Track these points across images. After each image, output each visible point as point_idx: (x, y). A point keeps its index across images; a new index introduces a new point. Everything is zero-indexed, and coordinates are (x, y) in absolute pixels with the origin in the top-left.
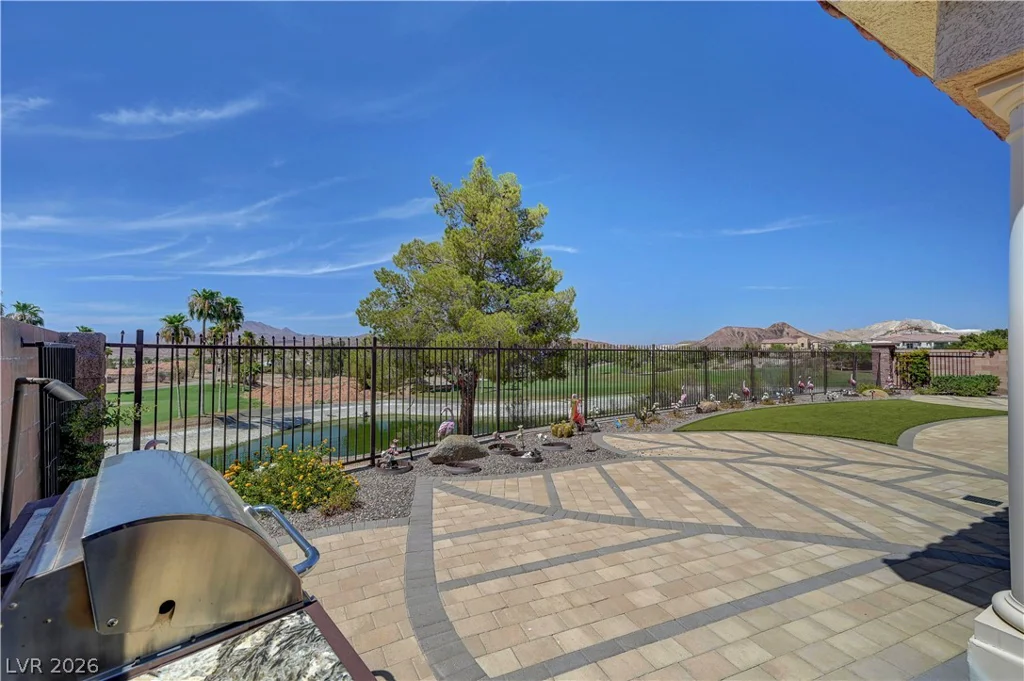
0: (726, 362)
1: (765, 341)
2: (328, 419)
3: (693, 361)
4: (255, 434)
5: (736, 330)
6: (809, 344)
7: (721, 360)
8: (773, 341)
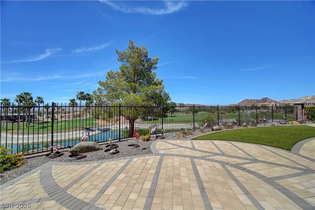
0: (245, 111)
1: (259, 104)
2: (116, 129)
3: (233, 111)
4: (94, 133)
5: (249, 100)
6: (276, 105)
7: (243, 110)
8: (262, 104)
